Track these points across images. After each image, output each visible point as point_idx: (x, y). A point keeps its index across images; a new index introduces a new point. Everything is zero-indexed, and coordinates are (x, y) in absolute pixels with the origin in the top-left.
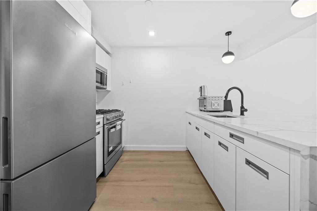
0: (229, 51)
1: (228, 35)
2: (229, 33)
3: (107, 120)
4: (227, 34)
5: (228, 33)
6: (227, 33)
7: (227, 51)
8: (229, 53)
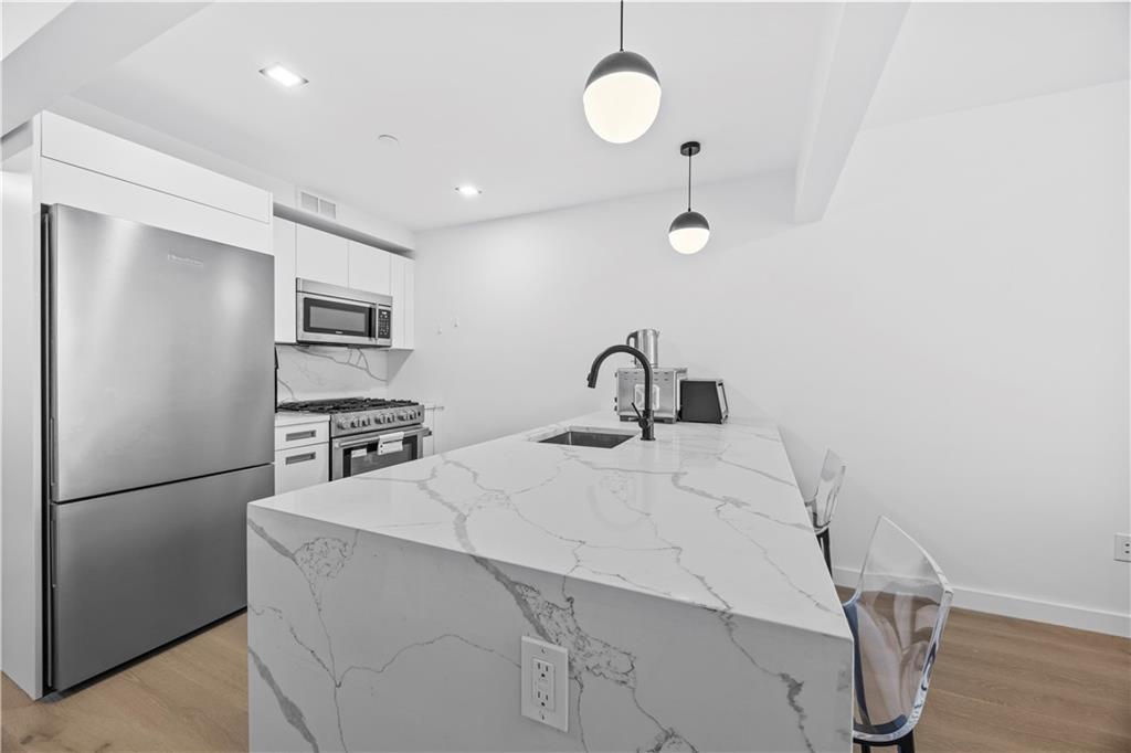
0: (692, 210)
1: (690, 155)
2: (694, 148)
3: (340, 427)
4: (687, 149)
5: (690, 148)
6: (684, 146)
7: (686, 211)
8: (690, 219)
